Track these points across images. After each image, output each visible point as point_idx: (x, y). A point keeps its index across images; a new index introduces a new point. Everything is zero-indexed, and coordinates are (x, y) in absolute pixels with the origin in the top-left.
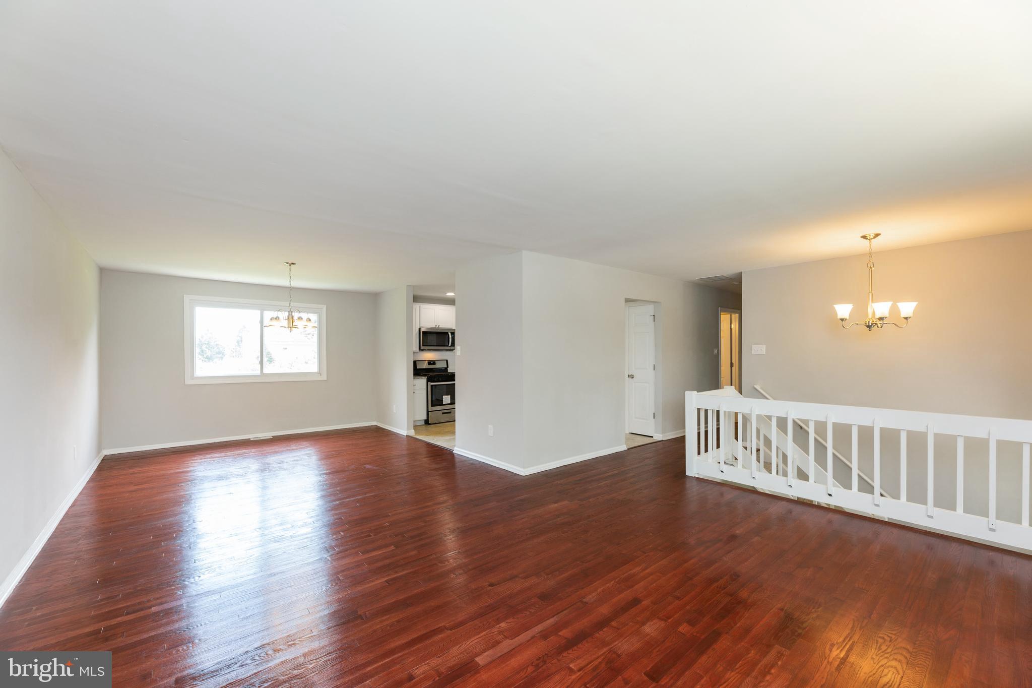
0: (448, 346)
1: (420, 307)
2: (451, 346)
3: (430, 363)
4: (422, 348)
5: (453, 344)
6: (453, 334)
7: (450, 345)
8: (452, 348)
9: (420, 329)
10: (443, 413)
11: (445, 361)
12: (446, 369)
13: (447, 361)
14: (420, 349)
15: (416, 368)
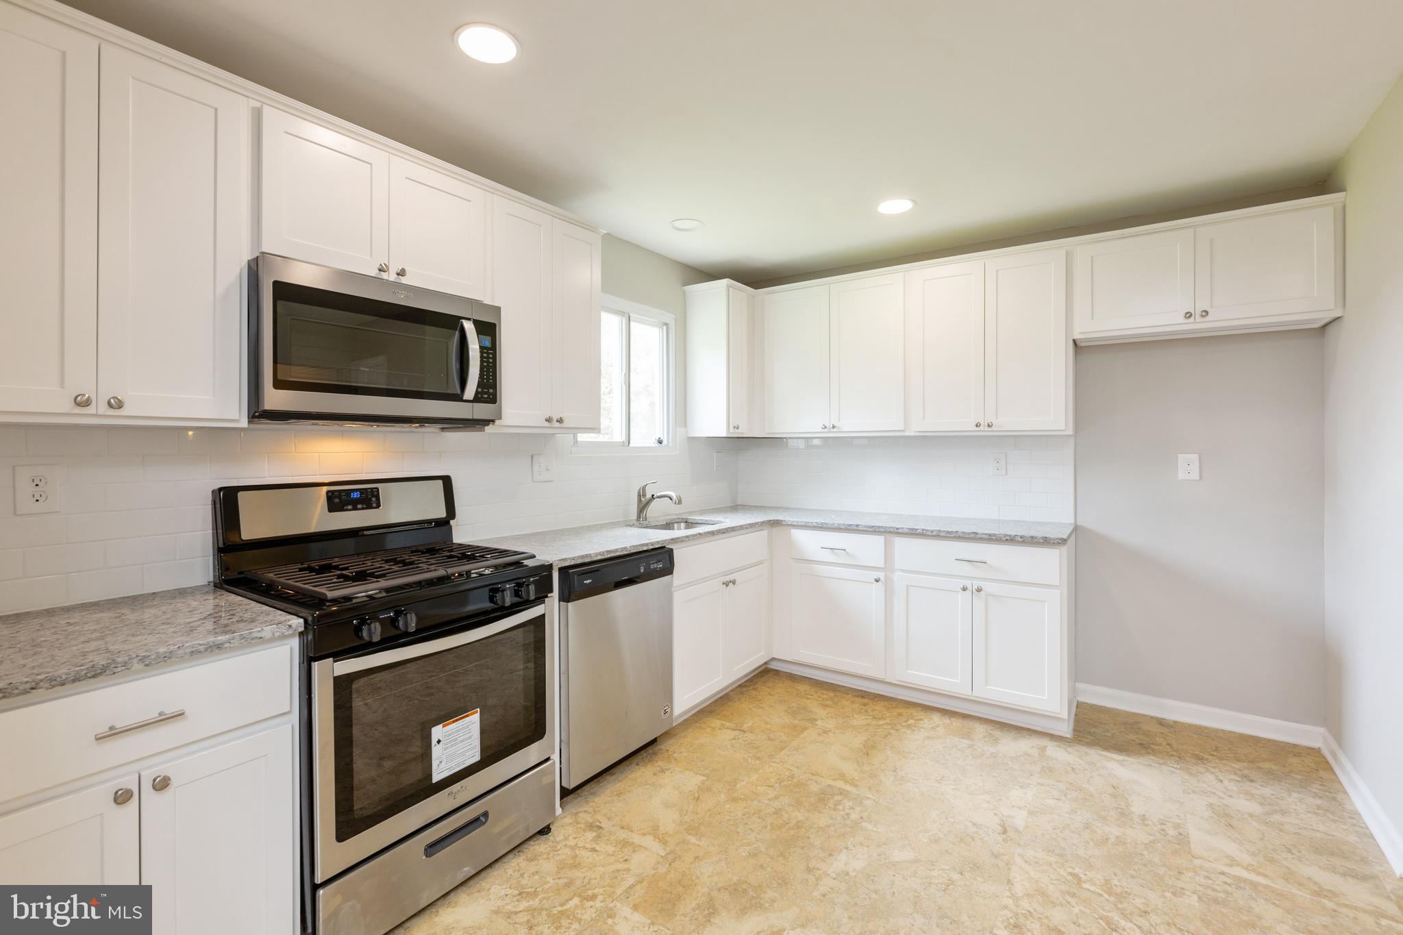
0: (458, 398)
1: (257, 116)
2: (477, 399)
3: (340, 498)
4: (275, 399)
5: (489, 391)
6: (488, 329)
7: (470, 392)
8: (481, 411)
9: (254, 270)
10: (432, 849)
11: (440, 482)
12: (444, 524)
13: (447, 481)
14: (258, 414)
15: (237, 539)
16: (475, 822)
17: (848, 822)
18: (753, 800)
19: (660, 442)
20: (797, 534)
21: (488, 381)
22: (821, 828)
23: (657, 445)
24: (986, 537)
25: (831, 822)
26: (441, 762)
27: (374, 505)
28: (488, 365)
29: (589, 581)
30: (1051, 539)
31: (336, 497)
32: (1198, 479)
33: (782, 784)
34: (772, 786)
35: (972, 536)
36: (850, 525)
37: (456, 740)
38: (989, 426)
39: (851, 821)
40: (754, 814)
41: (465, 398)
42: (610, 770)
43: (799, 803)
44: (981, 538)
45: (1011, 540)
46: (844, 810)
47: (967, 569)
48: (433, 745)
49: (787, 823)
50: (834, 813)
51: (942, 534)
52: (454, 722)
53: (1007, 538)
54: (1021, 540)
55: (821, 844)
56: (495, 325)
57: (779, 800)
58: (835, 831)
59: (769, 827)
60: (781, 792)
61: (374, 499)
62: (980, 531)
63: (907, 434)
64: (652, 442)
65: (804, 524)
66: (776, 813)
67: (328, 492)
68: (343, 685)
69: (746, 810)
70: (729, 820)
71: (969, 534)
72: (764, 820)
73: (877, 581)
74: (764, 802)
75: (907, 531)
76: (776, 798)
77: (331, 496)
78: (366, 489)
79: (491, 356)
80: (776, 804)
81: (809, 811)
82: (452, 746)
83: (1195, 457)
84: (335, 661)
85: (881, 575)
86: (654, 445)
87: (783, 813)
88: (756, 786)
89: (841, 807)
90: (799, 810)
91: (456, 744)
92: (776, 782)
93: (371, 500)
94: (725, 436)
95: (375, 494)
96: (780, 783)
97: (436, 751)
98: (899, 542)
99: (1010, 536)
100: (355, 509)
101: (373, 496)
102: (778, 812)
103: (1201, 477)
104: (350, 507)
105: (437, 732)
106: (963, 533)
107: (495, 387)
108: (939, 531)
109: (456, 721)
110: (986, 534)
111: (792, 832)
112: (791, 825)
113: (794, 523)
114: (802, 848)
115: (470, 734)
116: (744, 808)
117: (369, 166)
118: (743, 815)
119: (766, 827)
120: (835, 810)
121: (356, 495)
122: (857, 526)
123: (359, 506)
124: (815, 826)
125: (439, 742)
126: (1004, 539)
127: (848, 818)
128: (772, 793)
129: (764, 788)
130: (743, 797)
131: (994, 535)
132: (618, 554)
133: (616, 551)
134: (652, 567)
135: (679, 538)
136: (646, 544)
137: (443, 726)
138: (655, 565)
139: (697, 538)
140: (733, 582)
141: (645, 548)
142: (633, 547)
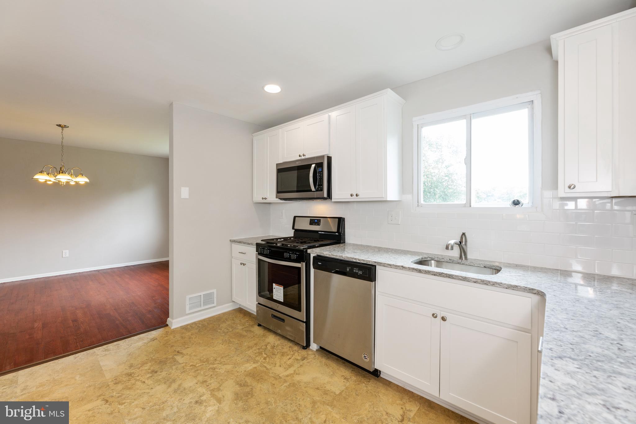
0: (311, 190)
2: (317, 190)
10: (273, 316)
16: (283, 320)
21: (320, 183)
26: (275, 294)
27: (319, 225)
28: (320, 178)
29: (320, 263)
37: (278, 291)
41: (313, 190)
42: (348, 362)
52: (278, 285)
77: (311, 220)
78: (318, 219)
79: (321, 174)
101: (319, 222)
104: (314, 224)
107: (322, 185)
115: (281, 292)
121: (316, 221)
125: (274, 288)
132: (337, 257)
133: (336, 256)
134: (355, 271)
135: (381, 263)
136: (355, 259)
137: (275, 285)
138: (357, 271)
139: (400, 269)
140: (443, 319)
141: (354, 261)
142: (347, 257)
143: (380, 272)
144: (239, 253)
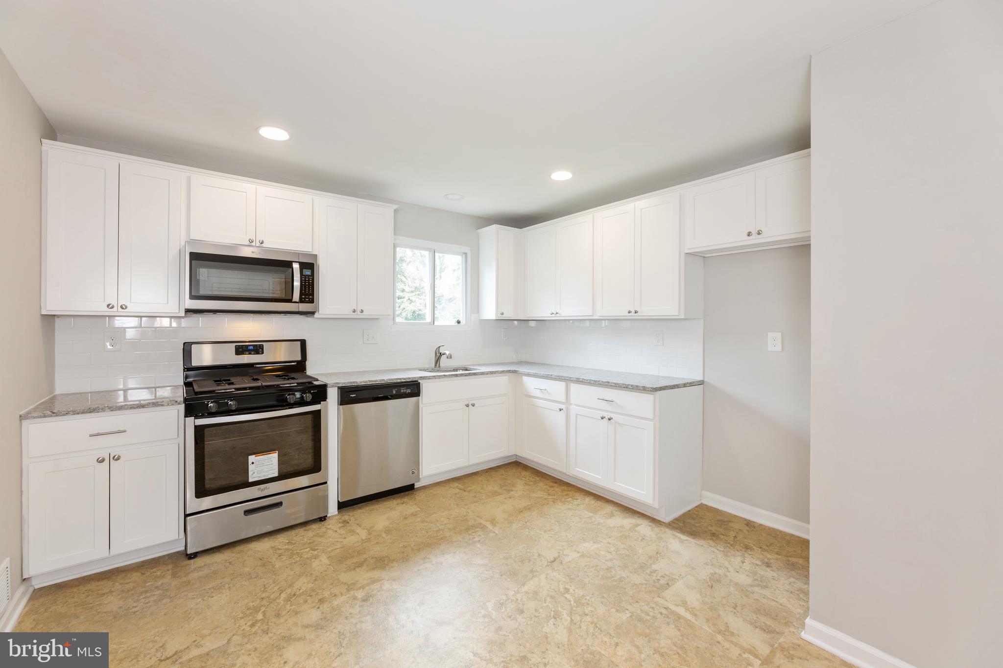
0: (290, 301)
2: (301, 301)
3: (241, 349)
5: (308, 297)
6: (309, 267)
7: (295, 298)
8: (308, 307)
10: (248, 512)
11: (299, 343)
12: (300, 364)
13: (303, 343)
15: (190, 365)
17: (657, 584)
18: (594, 559)
19: (459, 322)
20: (525, 379)
21: (309, 292)
22: (635, 584)
23: (457, 324)
24: (614, 385)
25: (645, 582)
26: (254, 473)
27: (260, 353)
28: (309, 284)
29: (354, 395)
30: (647, 388)
31: (241, 348)
32: (781, 350)
33: (618, 552)
34: (610, 553)
35: (607, 383)
36: (548, 375)
37: (263, 464)
38: (636, 313)
39: (659, 584)
40: (593, 567)
41: (294, 300)
43: (625, 566)
44: (611, 386)
45: (626, 387)
46: (656, 576)
47: (605, 405)
48: (249, 464)
49: (613, 577)
50: (649, 577)
51: (592, 382)
52: (262, 455)
53: (625, 386)
54: (631, 388)
55: (633, 594)
56: (313, 264)
57: (613, 562)
58: (646, 588)
59: (600, 577)
60: (615, 557)
61: (260, 350)
62: (610, 381)
63: (594, 318)
64: (453, 322)
65: (527, 373)
66: (607, 569)
67: (236, 346)
68: (199, 430)
69: (588, 564)
70: (575, 567)
71: (605, 382)
72: (598, 571)
73: (560, 410)
74: (601, 561)
75: (575, 379)
76: (611, 560)
77: (237, 348)
78: (256, 345)
79: (311, 279)
80: (609, 564)
81: (631, 572)
82: (261, 466)
83: (779, 335)
84: (195, 419)
85: (563, 407)
86: (454, 324)
87: (612, 570)
88: (600, 550)
89: (655, 575)
90: (624, 571)
91: (263, 466)
92: (614, 551)
93: (259, 350)
94: (495, 318)
95: (262, 347)
96: (616, 552)
97: (251, 468)
98: (574, 387)
99: (626, 385)
100: (250, 354)
101: (260, 348)
102: (609, 569)
103: (782, 350)
104: (247, 353)
105: (251, 458)
106: (602, 382)
107: (313, 295)
108: (591, 380)
109: (263, 455)
110: (614, 383)
111: (615, 583)
112: (616, 578)
113: (523, 373)
114: (619, 594)
115: (272, 463)
116: (587, 562)
117: (245, 193)
118: (585, 566)
119: (598, 576)
120: (650, 575)
121: (251, 348)
122: (551, 375)
123: (252, 353)
124: (632, 582)
125: (253, 463)
126: (622, 386)
127: (658, 582)
128: (609, 557)
129: (604, 552)
130: (588, 555)
131: (618, 384)
132: (377, 383)
133: (376, 381)
134: (402, 391)
135: (427, 377)
136: (400, 379)
137: (255, 456)
138: (405, 391)
139: (443, 378)
140: (473, 405)
141: (399, 381)
142: (390, 379)
143: (425, 386)
144: (91, 436)
